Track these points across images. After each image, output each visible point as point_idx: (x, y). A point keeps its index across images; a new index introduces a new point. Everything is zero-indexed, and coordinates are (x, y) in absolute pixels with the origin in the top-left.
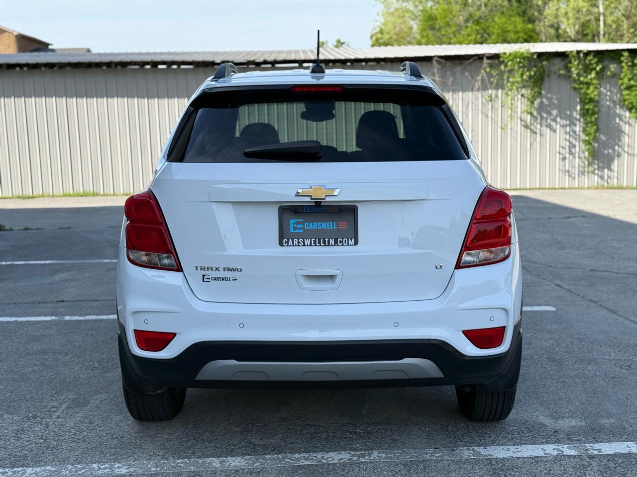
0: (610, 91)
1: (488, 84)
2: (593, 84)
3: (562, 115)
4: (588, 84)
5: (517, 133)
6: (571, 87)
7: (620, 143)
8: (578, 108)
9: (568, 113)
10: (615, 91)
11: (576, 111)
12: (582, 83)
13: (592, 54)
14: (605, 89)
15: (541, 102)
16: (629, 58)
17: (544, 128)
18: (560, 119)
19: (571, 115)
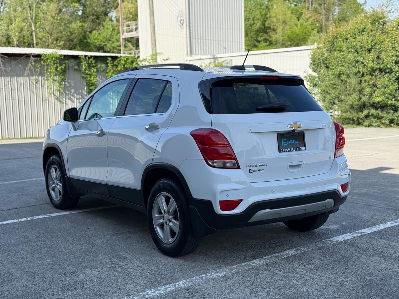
0: (101, 79)
1: (34, 72)
2: (93, 75)
3: (77, 92)
4: (90, 75)
5: (52, 103)
6: (81, 76)
7: (109, 109)
8: (86, 88)
9: (80, 91)
10: (104, 79)
11: (85, 90)
12: (87, 74)
13: (93, 58)
14: (99, 78)
15: (65, 85)
16: (111, 61)
17: (67, 100)
18: (76, 95)
19: (82, 93)
